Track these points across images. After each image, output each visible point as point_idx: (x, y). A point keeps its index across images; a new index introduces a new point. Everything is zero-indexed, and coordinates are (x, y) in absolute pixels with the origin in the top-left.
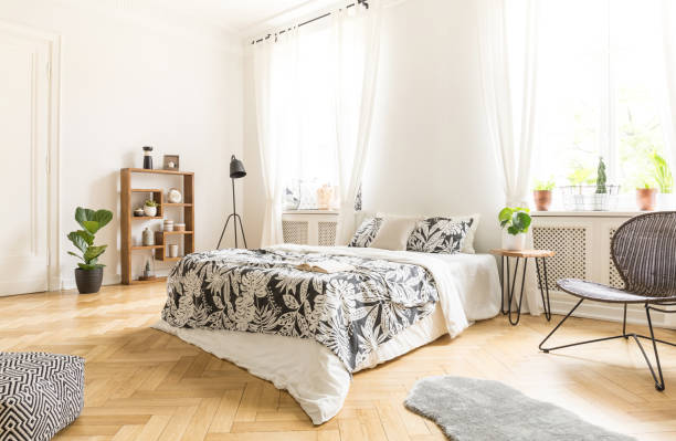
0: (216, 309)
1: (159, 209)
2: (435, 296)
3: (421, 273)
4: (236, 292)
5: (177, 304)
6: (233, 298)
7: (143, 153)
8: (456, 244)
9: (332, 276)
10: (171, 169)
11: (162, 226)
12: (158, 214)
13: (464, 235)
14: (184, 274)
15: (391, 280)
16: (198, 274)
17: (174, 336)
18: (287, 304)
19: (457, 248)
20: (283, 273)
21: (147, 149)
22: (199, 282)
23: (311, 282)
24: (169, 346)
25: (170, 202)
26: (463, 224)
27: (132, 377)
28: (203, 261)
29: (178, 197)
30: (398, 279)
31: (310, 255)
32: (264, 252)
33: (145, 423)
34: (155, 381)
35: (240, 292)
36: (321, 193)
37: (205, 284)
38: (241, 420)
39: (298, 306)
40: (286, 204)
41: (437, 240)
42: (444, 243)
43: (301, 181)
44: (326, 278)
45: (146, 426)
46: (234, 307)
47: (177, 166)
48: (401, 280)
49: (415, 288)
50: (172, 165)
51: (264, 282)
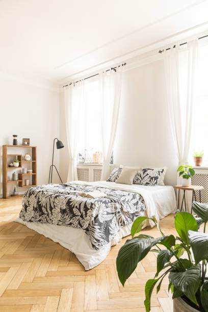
0: (43, 214)
1: (20, 163)
2: (144, 208)
3: (138, 197)
4: (53, 206)
5: (26, 210)
6: (51, 209)
7: (13, 138)
8: (155, 181)
9: (95, 200)
10: (26, 145)
11: (22, 171)
12: (20, 166)
13: (159, 177)
14: (29, 197)
15: (123, 201)
16: (36, 197)
17: (24, 225)
18: (75, 212)
19: (156, 183)
20: (73, 198)
21: (15, 136)
22: (36, 201)
23: (85, 203)
24: (21, 231)
25: (25, 160)
26: (159, 172)
27: (3, 248)
28: (38, 190)
29: (29, 158)
30: (126, 200)
31: (87, 187)
32: (66, 186)
33: (6, 272)
34: (13, 249)
35: (54, 206)
36: (95, 155)
37: (38, 202)
38: (50, 270)
39: (79, 214)
40: (79, 160)
41: (147, 179)
42: (150, 181)
43: (86, 150)
44: (92, 201)
45: (7, 273)
46: (52, 213)
47: (28, 143)
48: (128, 201)
49: (135, 204)
50: (26, 143)
51: (65, 202)
